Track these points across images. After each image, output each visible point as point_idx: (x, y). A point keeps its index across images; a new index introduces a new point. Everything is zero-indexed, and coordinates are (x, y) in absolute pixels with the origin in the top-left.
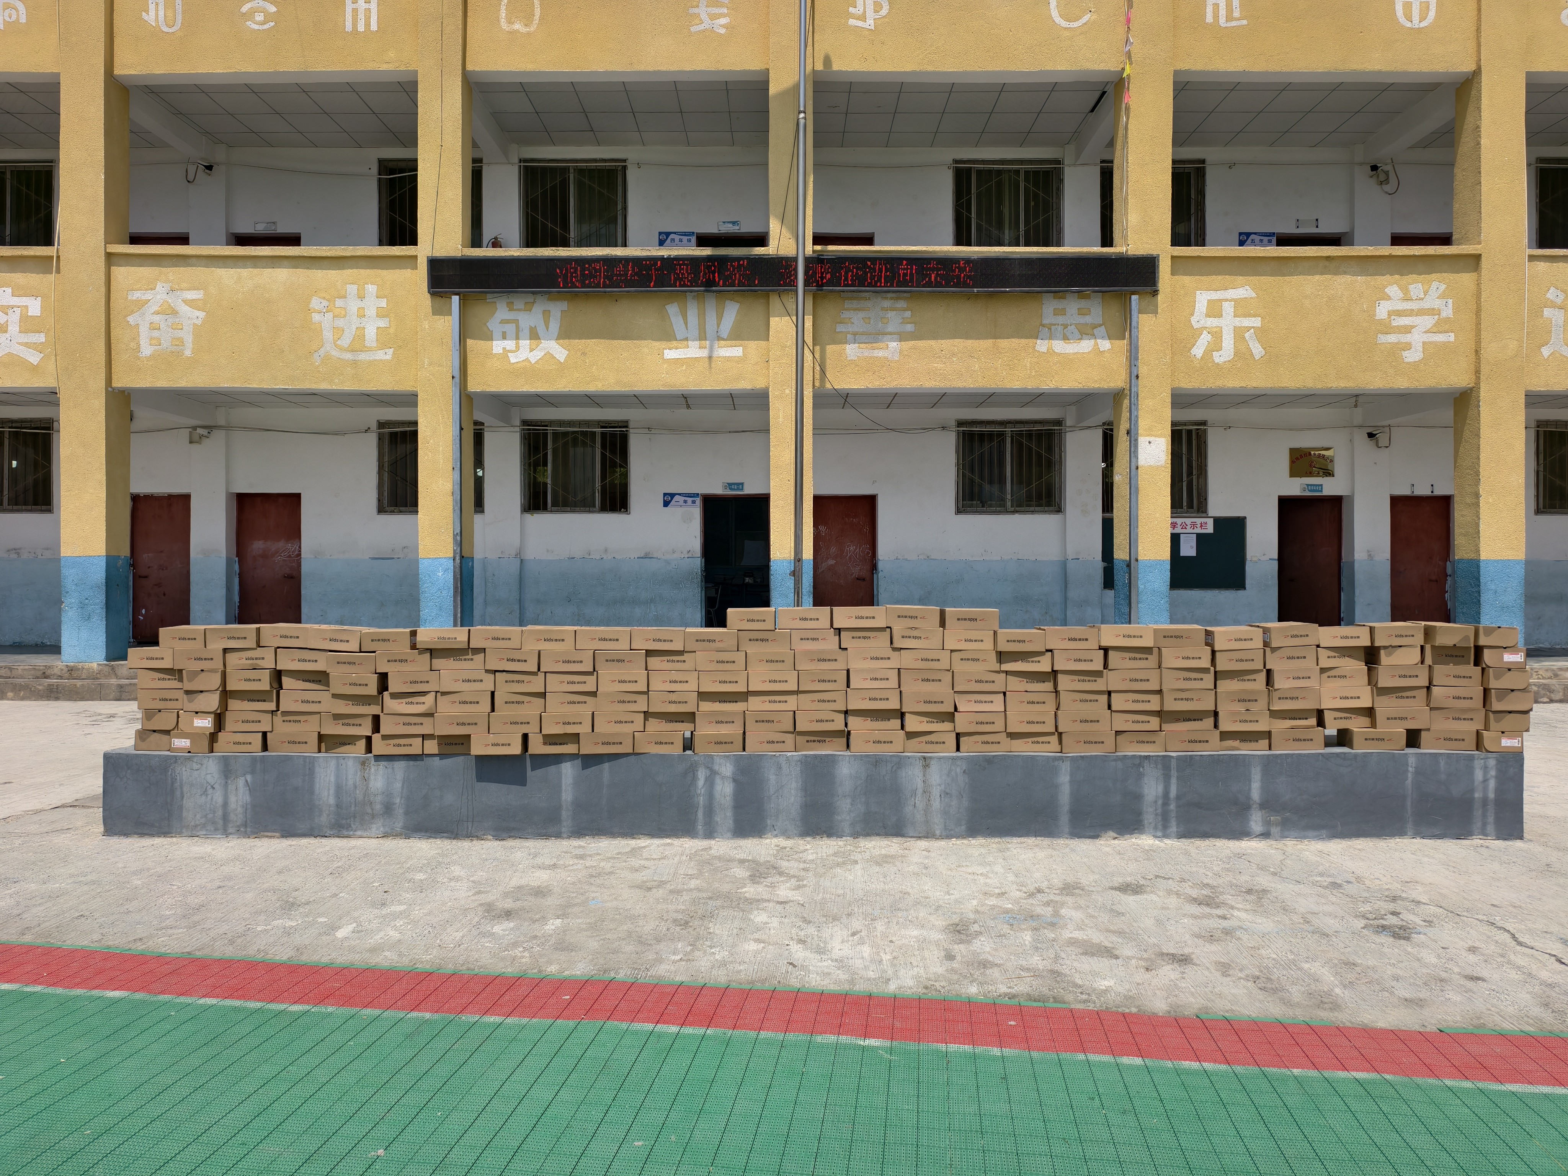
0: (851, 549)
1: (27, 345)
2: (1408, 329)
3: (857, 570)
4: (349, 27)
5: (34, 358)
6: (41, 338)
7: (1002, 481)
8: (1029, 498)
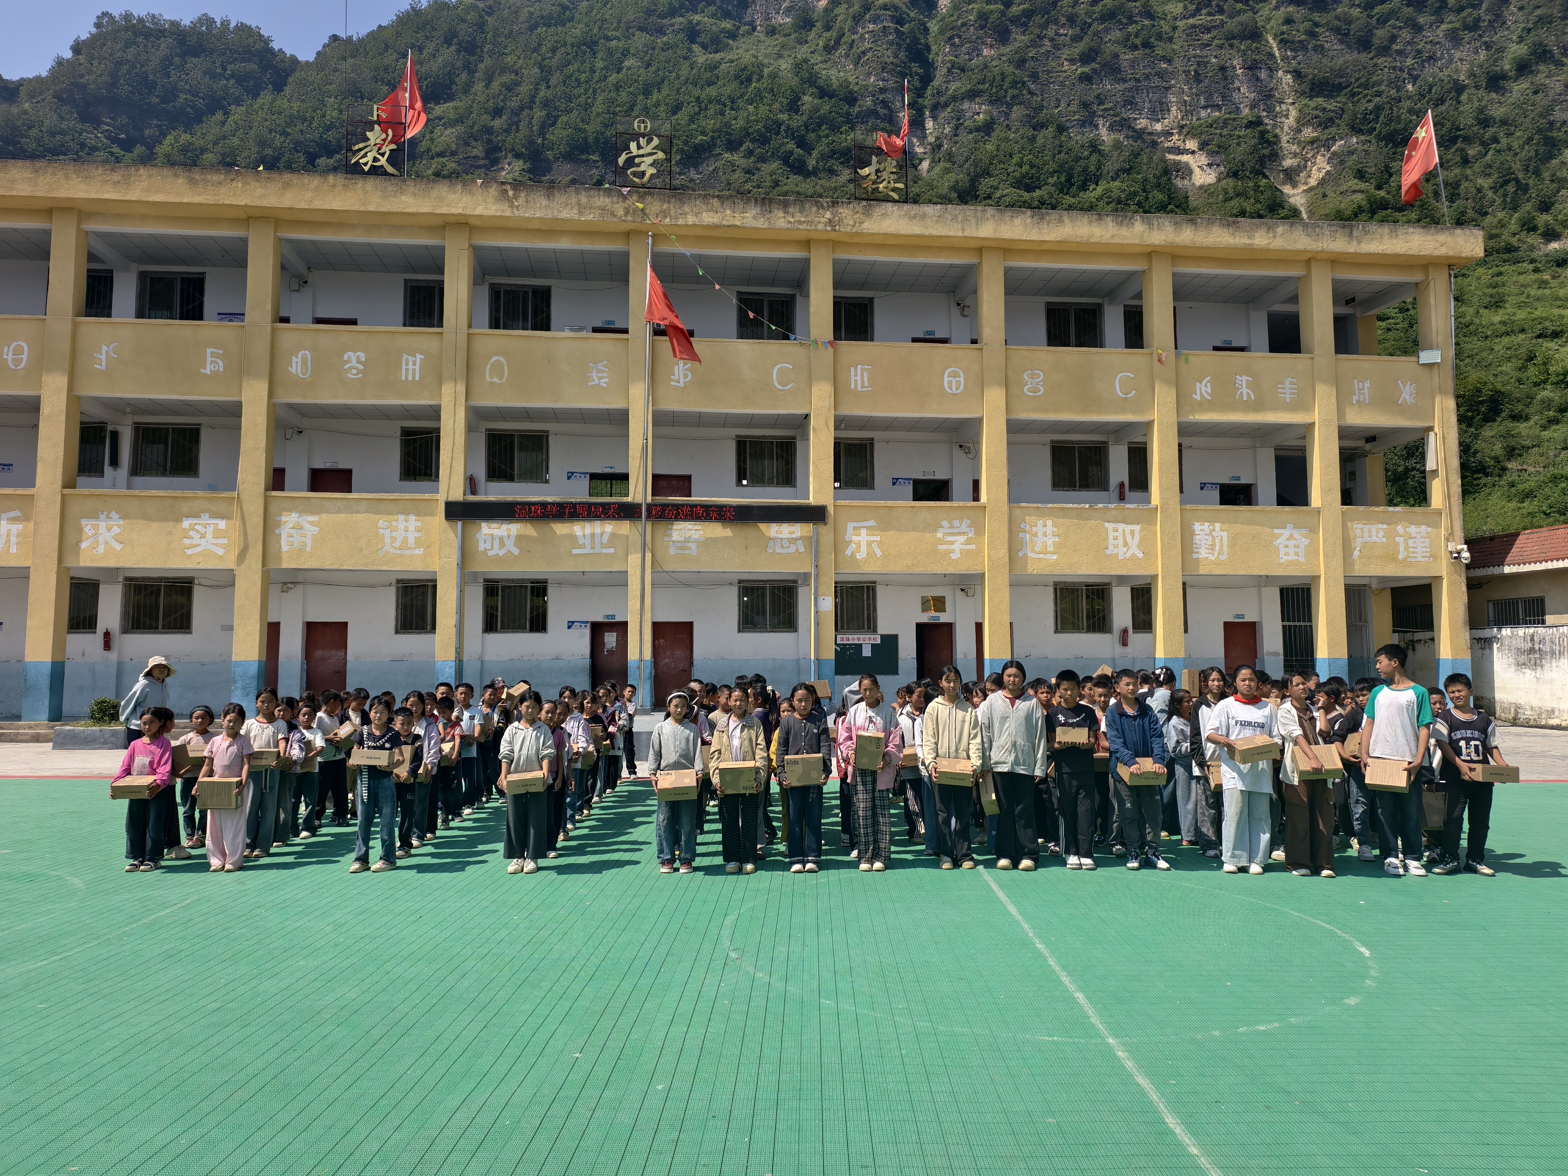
0: (679, 653)
1: (216, 545)
2: (952, 543)
3: (682, 666)
4: (403, 378)
5: (221, 552)
6: (225, 541)
7: (764, 613)
8: (779, 623)
